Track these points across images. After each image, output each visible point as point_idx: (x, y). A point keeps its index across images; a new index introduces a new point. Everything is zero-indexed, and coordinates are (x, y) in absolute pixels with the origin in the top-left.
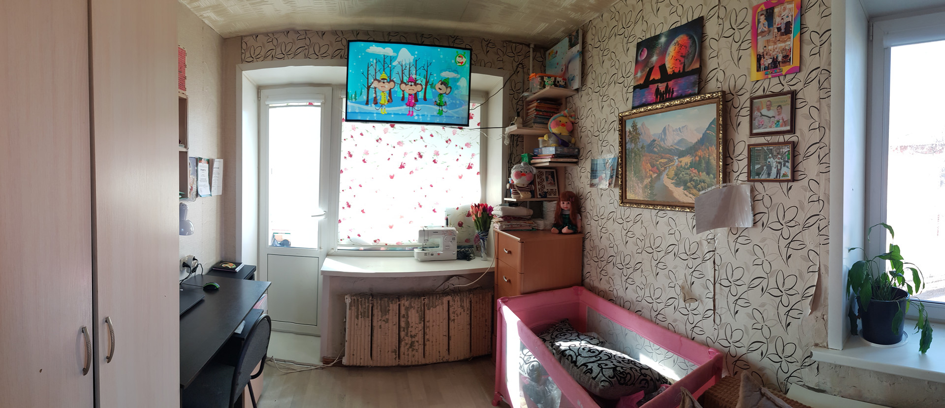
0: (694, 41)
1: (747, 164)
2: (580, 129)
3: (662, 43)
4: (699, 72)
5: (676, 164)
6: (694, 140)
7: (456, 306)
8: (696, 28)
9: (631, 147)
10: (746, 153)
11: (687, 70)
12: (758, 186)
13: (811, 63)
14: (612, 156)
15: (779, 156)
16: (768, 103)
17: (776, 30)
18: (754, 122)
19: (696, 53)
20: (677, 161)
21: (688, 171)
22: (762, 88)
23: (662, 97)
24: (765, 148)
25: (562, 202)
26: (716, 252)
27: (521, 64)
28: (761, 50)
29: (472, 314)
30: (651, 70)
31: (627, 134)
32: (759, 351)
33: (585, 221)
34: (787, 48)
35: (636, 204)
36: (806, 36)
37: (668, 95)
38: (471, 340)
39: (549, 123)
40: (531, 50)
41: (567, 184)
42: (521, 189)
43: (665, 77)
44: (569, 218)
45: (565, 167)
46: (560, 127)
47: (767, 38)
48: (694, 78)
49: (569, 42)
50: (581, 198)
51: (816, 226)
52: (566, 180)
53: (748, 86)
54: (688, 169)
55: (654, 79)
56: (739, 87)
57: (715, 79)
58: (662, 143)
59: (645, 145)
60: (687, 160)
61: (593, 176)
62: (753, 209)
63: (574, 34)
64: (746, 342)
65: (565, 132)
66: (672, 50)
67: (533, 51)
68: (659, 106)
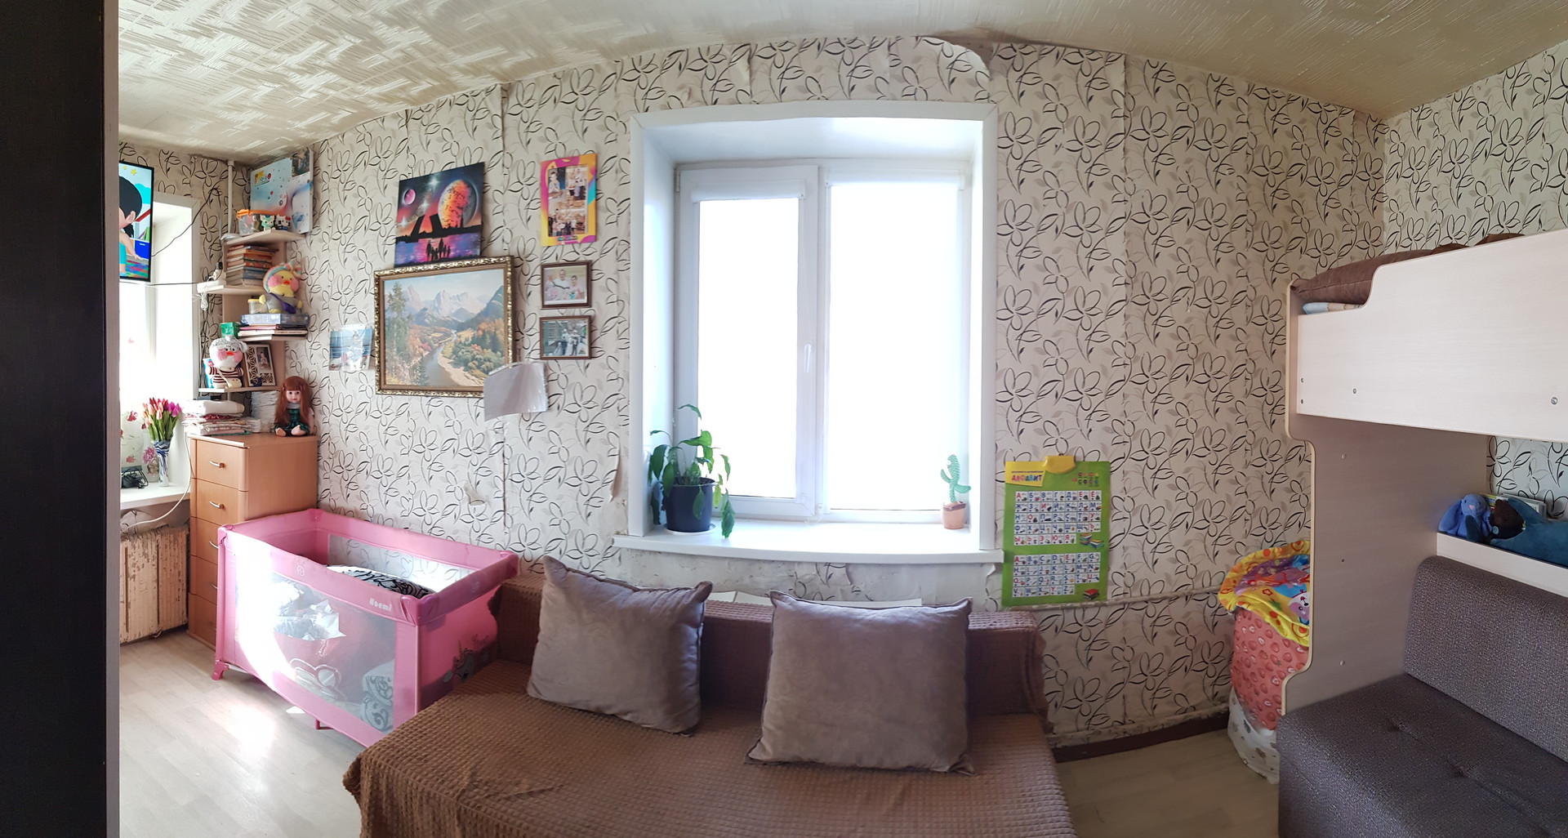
0: (473, 192)
1: (538, 339)
2: (308, 288)
3: (432, 187)
4: (480, 229)
5: (454, 339)
6: (477, 312)
7: (136, 555)
8: (475, 174)
9: (392, 317)
10: (537, 327)
11: (465, 226)
12: (552, 363)
13: (607, 232)
14: (363, 327)
15: (575, 331)
16: (562, 272)
17: (569, 193)
18: (545, 292)
19: (477, 207)
20: (455, 335)
21: (469, 348)
22: (554, 255)
23: (437, 256)
24: (560, 322)
25: (288, 392)
26: (505, 444)
27: (216, 189)
28: (552, 213)
29: (160, 565)
30: (421, 219)
31: (387, 299)
32: (558, 550)
33: (320, 418)
34: (582, 215)
35: (400, 390)
36: (602, 202)
37: (442, 254)
38: (158, 606)
39: (265, 279)
40: (230, 169)
41: (288, 366)
42: (227, 374)
43: (438, 230)
44: (299, 414)
45: (285, 342)
46: (283, 285)
47: (558, 200)
48: (474, 237)
49: (293, 165)
50: (313, 385)
51: (615, 406)
52: (287, 360)
53: (538, 252)
54: (469, 345)
55: (424, 232)
56: (528, 251)
57: (500, 239)
58: (435, 314)
59: (412, 314)
60: (468, 334)
61: (334, 354)
62: (547, 391)
63: (302, 156)
64: (542, 542)
65: (289, 294)
66: (447, 198)
67: (233, 171)
68: (432, 267)
